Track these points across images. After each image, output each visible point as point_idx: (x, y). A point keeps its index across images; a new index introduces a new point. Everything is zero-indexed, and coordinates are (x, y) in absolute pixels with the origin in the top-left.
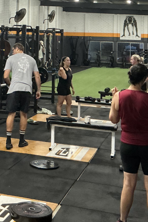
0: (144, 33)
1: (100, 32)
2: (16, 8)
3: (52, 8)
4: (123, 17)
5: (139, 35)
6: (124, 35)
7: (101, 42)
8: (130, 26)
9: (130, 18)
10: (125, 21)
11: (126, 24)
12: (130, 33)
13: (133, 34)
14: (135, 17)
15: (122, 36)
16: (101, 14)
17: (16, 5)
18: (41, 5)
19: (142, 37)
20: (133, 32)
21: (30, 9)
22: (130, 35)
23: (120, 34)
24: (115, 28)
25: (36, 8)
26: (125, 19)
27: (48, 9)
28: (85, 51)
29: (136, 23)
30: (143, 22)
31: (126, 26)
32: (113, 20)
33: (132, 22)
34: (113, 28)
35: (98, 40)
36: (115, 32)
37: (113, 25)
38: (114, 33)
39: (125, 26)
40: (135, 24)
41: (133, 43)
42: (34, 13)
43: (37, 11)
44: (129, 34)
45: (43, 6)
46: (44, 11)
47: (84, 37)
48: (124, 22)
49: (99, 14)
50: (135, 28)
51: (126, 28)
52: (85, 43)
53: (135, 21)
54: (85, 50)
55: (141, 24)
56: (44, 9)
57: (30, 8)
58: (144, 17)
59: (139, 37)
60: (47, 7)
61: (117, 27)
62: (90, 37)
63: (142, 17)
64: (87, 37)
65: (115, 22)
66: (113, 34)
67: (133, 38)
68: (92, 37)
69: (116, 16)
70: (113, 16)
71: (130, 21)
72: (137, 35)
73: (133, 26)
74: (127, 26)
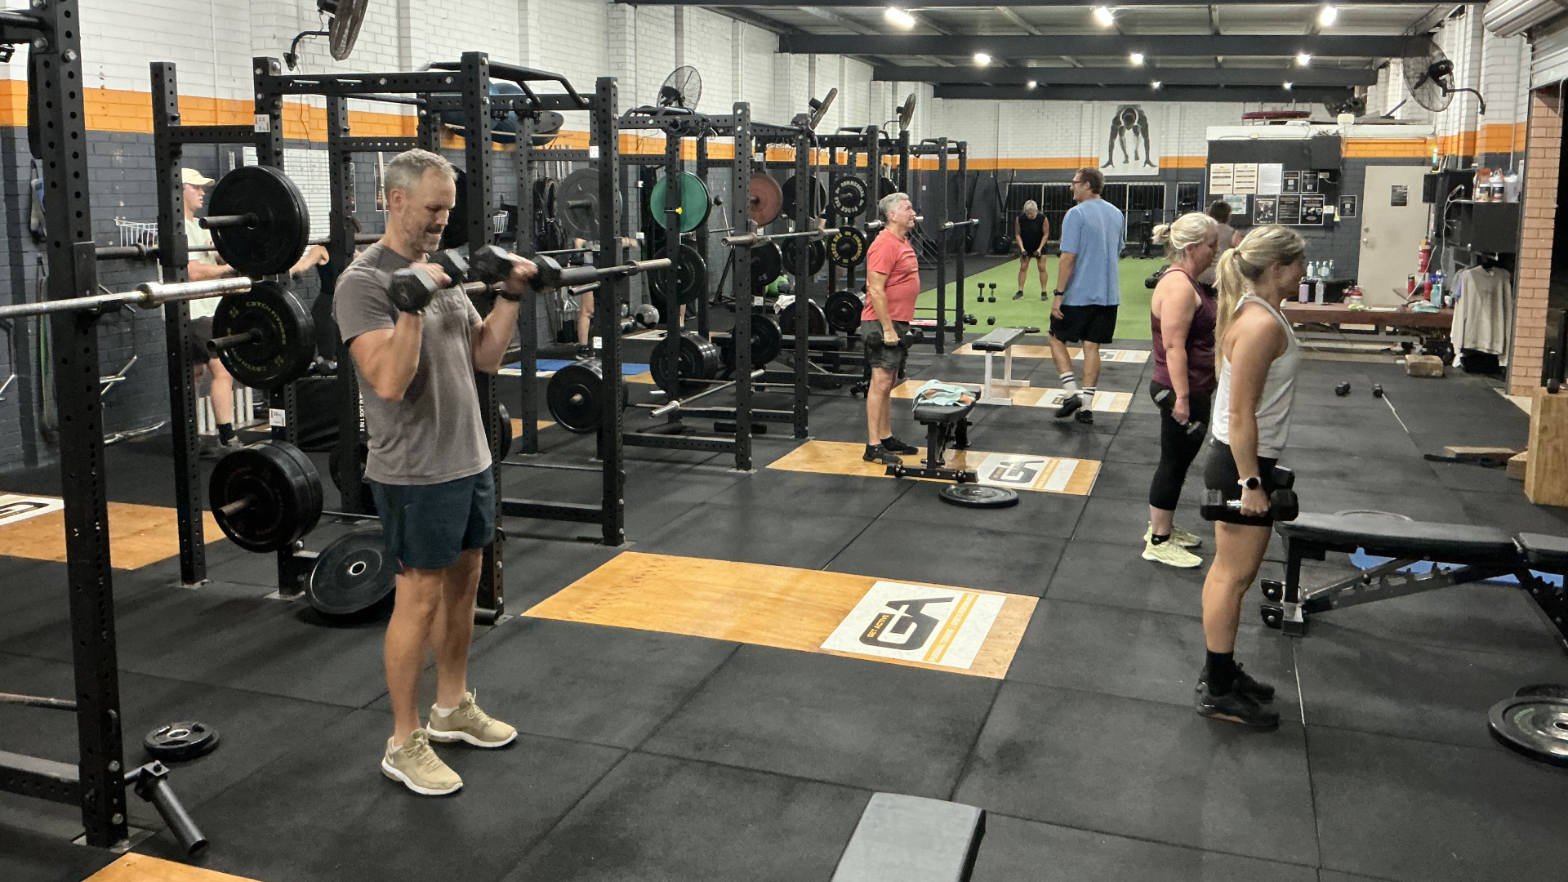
0: (1169, 155)
1: (1041, 155)
2: (807, 89)
3: (906, 89)
4: (1110, 109)
5: (1154, 159)
6: (1110, 162)
7: (1045, 184)
8: (1129, 134)
9: (1130, 110)
10: (1116, 121)
11: (1117, 130)
12: (1127, 157)
13: (1137, 158)
14: (1142, 108)
15: (1104, 167)
16: (1046, 102)
17: (807, 79)
18: (875, 79)
19: (1162, 167)
20: (1136, 152)
21: (846, 92)
22: (1126, 161)
23: (1097, 159)
24: (1086, 141)
25: (863, 86)
26: (1114, 116)
27: (894, 92)
28: (999, 211)
29: (1147, 126)
30: (1168, 121)
31: (1118, 136)
32: (1081, 118)
33: (1135, 124)
34: (1080, 143)
35: (1036, 178)
36: (1085, 154)
37: (1080, 132)
38: (1082, 156)
39: (1113, 137)
40: (1143, 130)
41: (1135, 184)
42: (855, 102)
43: (864, 97)
44: (1124, 159)
45: (882, 82)
46: (882, 96)
47: (996, 172)
48: (1111, 124)
49: (1041, 102)
50: (1142, 140)
51: (1117, 142)
52: (997, 187)
53: (1143, 120)
54: (999, 208)
55: (1161, 127)
56: (882, 92)
57: (846, 87)
58: (1168, 108)
59: (1152, 165)
60: (891, 83)
61: (1092, 140)
62: (1013, 170)
63: (1164, 108)
64: (1004, 171)
65: (1086, 126)
66: (1079, 160)
67: (1137, 169)
68: (1018, 171)
69: (1089, 107)
70: (1082, 107)
71: (1129, 120)
72: (1148, 162)
73: (1136, 133)
74: (1121, 135)
